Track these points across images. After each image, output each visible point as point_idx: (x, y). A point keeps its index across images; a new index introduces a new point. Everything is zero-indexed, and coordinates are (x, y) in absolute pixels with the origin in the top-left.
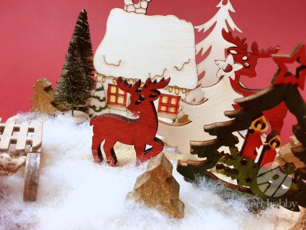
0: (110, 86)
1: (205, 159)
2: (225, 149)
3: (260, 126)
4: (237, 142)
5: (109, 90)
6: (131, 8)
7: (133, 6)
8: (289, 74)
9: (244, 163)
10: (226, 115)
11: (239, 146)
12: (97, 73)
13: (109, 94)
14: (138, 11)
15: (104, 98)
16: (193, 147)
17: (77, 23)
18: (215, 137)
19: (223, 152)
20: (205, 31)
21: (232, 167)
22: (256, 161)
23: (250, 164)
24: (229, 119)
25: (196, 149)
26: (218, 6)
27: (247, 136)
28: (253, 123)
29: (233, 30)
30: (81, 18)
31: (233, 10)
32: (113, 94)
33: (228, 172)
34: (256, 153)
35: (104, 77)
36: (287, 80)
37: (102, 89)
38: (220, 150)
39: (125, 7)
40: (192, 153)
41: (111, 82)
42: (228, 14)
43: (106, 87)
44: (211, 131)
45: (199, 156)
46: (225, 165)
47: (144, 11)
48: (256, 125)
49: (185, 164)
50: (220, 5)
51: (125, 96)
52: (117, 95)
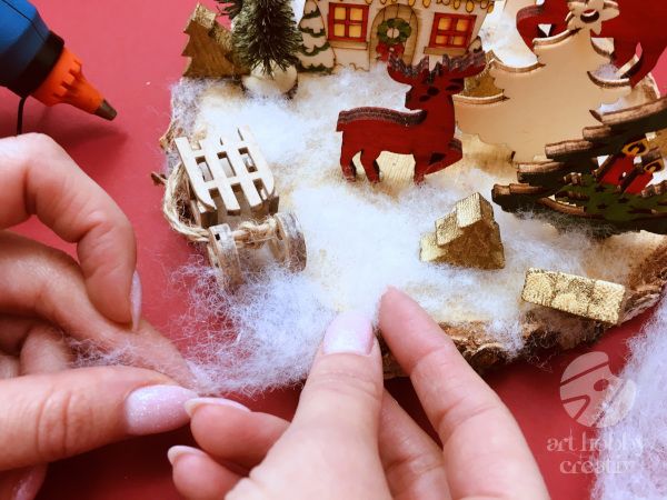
0: (333, 6)
3: (635, 150)
5: (331, 14)
13: (332, 21)
15: (322, 30)
28: (627, 147)
32: (340, 22)
43: (325, 11)
49: (506, 191)
51: (363, 23)
52: (347, 23)
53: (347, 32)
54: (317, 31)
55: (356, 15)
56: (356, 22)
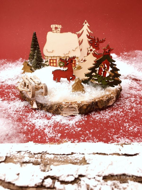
0: (50, 60)
1: (89, 77)
2: (94, 74)
3: (102, 66)
4: (97, 71)
5: (50, 61)
6: (55, 31)
7: (55, 30)
8: (107, 52)
9: (99, 77)
10: (93, 65)
11: (97, 72)
12: (45, 56)
13: (50, 63)
14: (57, 32)
15: (49, 65)
16: (85, 75)
17: (33, 37)
18: (91, 71)
19: (93, 75)
20: (80, 34)
21: (96, 78)
22: (102, 76)
23: (100, 77)
24: (94, 66)
25: (86, 75)
26: (83, 24)
27: (99, 69)
28: (100, 65)
29: (90, 32)
30: (34, 36)
31: (89, 25)
32: (52, 63)
33: (96, 80)
34: (102, 73)
35: (48, 57)
36: (106, 54)
37: (47, 61)
38: (92, 74)
39: (53, 31)
40: (85, 76)
41: (50, 58)
42: (87, 27)
43: (49, 61)
44: (89, 69)
45: (87, 77)
46: (94, 78)
47: (60, 32)
48: (101, 66)
49: (84, 80)
50: (84, 24)
51: (56, 63)
52: (53, 63)
53: (53, 64)
54: (48, 65)
55: (55, 61)
56: (55, 63)
